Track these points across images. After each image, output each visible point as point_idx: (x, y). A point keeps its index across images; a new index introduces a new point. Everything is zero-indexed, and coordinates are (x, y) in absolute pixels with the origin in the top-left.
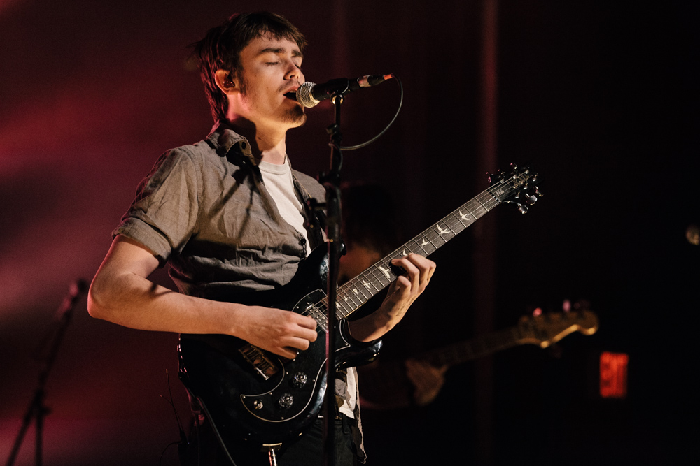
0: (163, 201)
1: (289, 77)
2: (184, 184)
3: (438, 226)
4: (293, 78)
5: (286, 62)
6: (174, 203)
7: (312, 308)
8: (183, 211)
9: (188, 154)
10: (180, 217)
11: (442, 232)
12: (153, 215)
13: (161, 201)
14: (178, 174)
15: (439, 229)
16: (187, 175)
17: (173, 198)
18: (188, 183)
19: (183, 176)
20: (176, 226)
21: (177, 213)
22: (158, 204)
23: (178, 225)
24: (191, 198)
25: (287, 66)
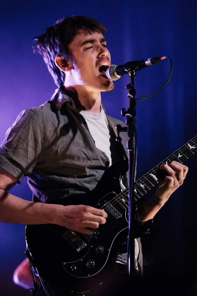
0: (18, 144)
1: (100, 56)
2: (31, 132)
3: (188, 144)
4: (103, 57)
5: (98, 47)
6: (25, 145)
7: (108, 204)
8: (30, 149)
9: (35, 113)
10: (29, 153)
11: (191, 147)
12: (12, 153)
13: (17, 144)
14: (27, 127)
15: (189, 145)
16: (33, 127)
17: (24, 142)
18: (34, 132)
19: (31, 128)
20: (26, 159)
21: (26, 151)
22: (15, 145)
23: (27, 158)
24: (36, 141)
25: (99, 50)
